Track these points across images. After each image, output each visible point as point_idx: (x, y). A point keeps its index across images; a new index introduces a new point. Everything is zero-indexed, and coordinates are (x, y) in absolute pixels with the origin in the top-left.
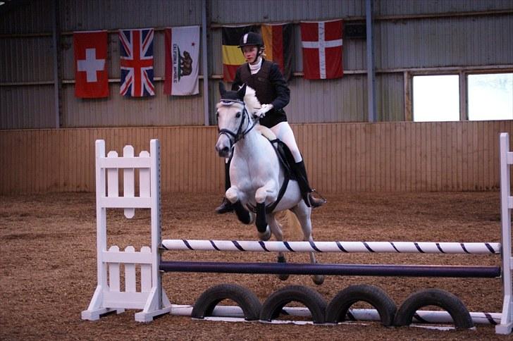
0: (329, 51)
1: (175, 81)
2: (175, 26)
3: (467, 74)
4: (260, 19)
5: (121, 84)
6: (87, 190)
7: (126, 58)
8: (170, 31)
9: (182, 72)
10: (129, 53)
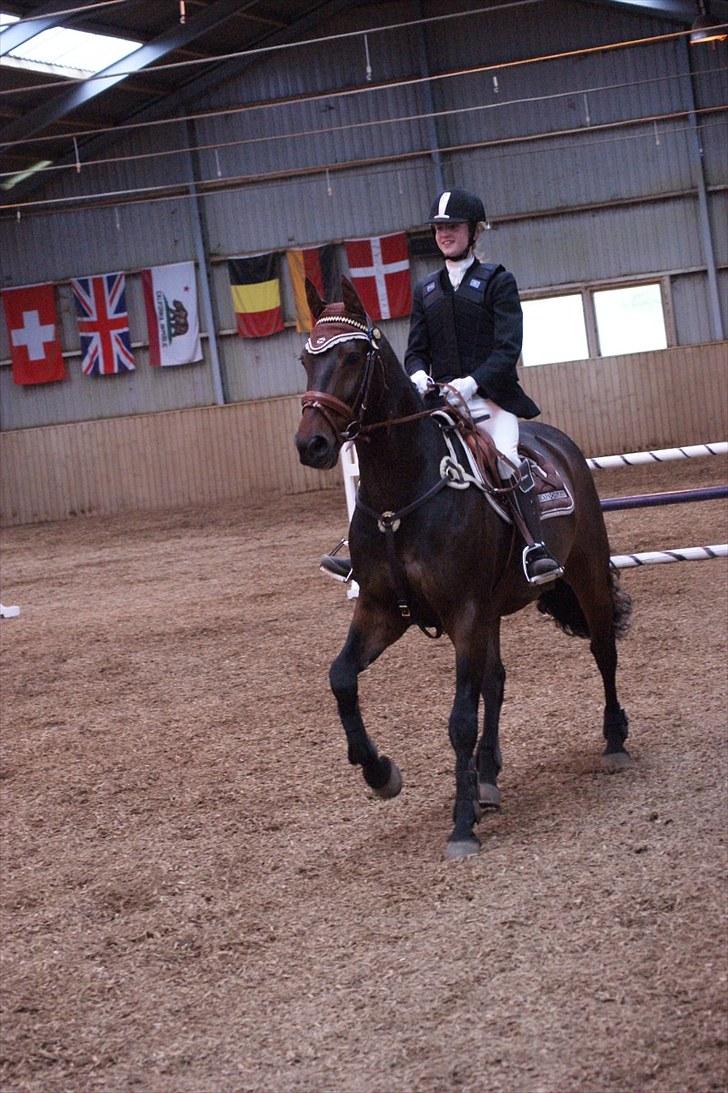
0: (390, 279)
1: (165, 345)
2: (156, 265)
3: (592, 292)
4: (283, 243)
5: (81, 358)
6: (49, 519)
7: (85, 319)
8: (149, 273)
9: (173, 330)
10: (91, 312)
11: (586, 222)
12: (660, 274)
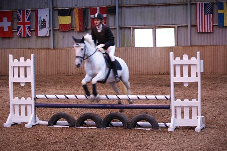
1: (39, 31)
2: (40, 8)
3: (156, 28)
4: (74, 6)
5: (17, 32)
6: (4, 74)
7: (19, 21)
8: (37, 10)
9: (42, 27)
10: (21, 19)
11: (156, 9)
12: (175, 25)
